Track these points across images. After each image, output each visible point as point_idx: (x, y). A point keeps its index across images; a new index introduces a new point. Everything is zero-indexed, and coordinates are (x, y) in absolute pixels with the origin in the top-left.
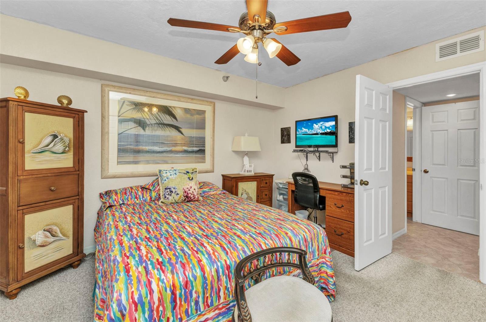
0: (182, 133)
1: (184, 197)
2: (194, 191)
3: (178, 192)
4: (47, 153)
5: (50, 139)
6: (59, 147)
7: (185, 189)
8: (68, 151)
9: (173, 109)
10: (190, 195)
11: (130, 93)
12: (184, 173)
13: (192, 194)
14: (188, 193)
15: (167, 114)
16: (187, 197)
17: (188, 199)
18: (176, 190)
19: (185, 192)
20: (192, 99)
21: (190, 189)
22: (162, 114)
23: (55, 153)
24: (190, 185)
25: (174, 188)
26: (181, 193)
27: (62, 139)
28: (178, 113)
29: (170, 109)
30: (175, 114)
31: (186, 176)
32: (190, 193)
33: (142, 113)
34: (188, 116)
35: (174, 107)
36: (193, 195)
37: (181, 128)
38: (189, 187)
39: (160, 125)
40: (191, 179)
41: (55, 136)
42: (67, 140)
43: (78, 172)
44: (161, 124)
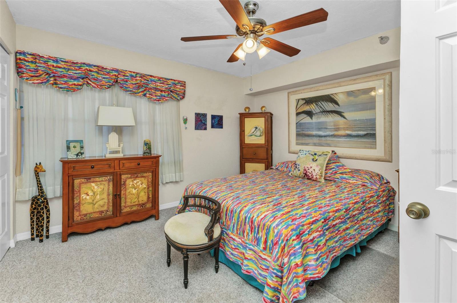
0: (344, 118)
1: (304, 174)
2: (313, 171)
3: (300, 169)
4: (253, 136)
5: (254, 129)
6: (258, 133)
7: (305, 167)
8: (263, 135)
9: (335, 95)
10: (308, 174)
11: (301, 93)
12: (312, 155)
13: (310, 173)
14: (307, 172)
15: (329, 102)
16: (306, 174)
17: (306, 176)
18: (299, 167)
19: (305, 170)
20: (355, 80)
21: (310, 169)
22: (326, 103)
23: (256, 136)
24: (311, 165)
25: (298, 165)
26: (302, 170)
27: (259, 129)
28: (341, 98)
29: (332, 96)
30: (337, 100)
31: (312, 157)
32: (309, 172)
33: (310, 106)
34: (352, 98)
35: (335, 94)
36: (311, 175)
37: (343, 113)
38: (309, 167)
39: (323, 113)
40: (314, 160)
41: (256, 128)
42: (261, 129)
43: (267, 147)
44: (324, 111)
